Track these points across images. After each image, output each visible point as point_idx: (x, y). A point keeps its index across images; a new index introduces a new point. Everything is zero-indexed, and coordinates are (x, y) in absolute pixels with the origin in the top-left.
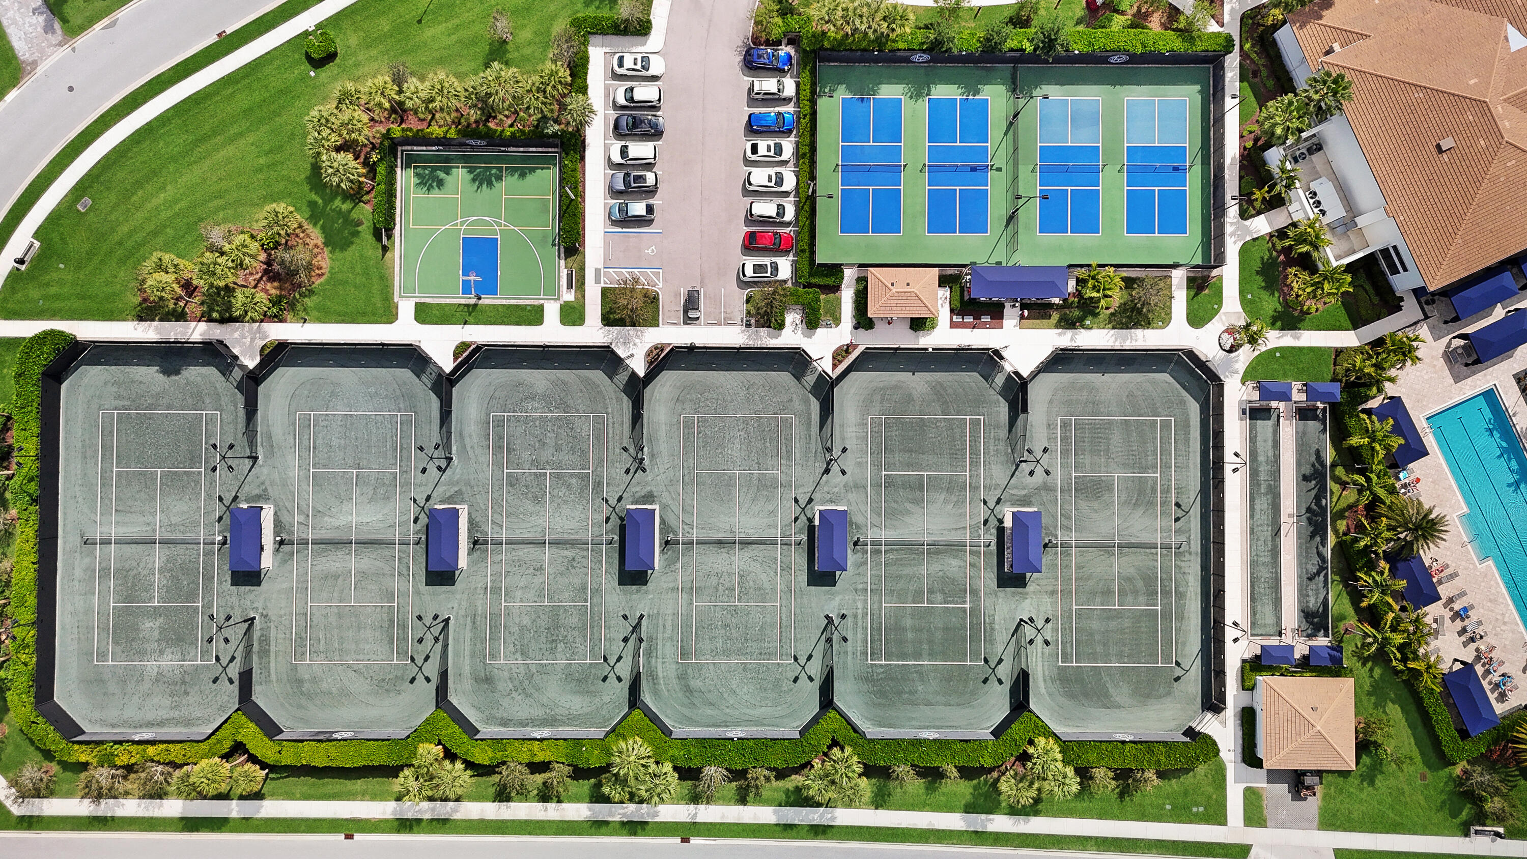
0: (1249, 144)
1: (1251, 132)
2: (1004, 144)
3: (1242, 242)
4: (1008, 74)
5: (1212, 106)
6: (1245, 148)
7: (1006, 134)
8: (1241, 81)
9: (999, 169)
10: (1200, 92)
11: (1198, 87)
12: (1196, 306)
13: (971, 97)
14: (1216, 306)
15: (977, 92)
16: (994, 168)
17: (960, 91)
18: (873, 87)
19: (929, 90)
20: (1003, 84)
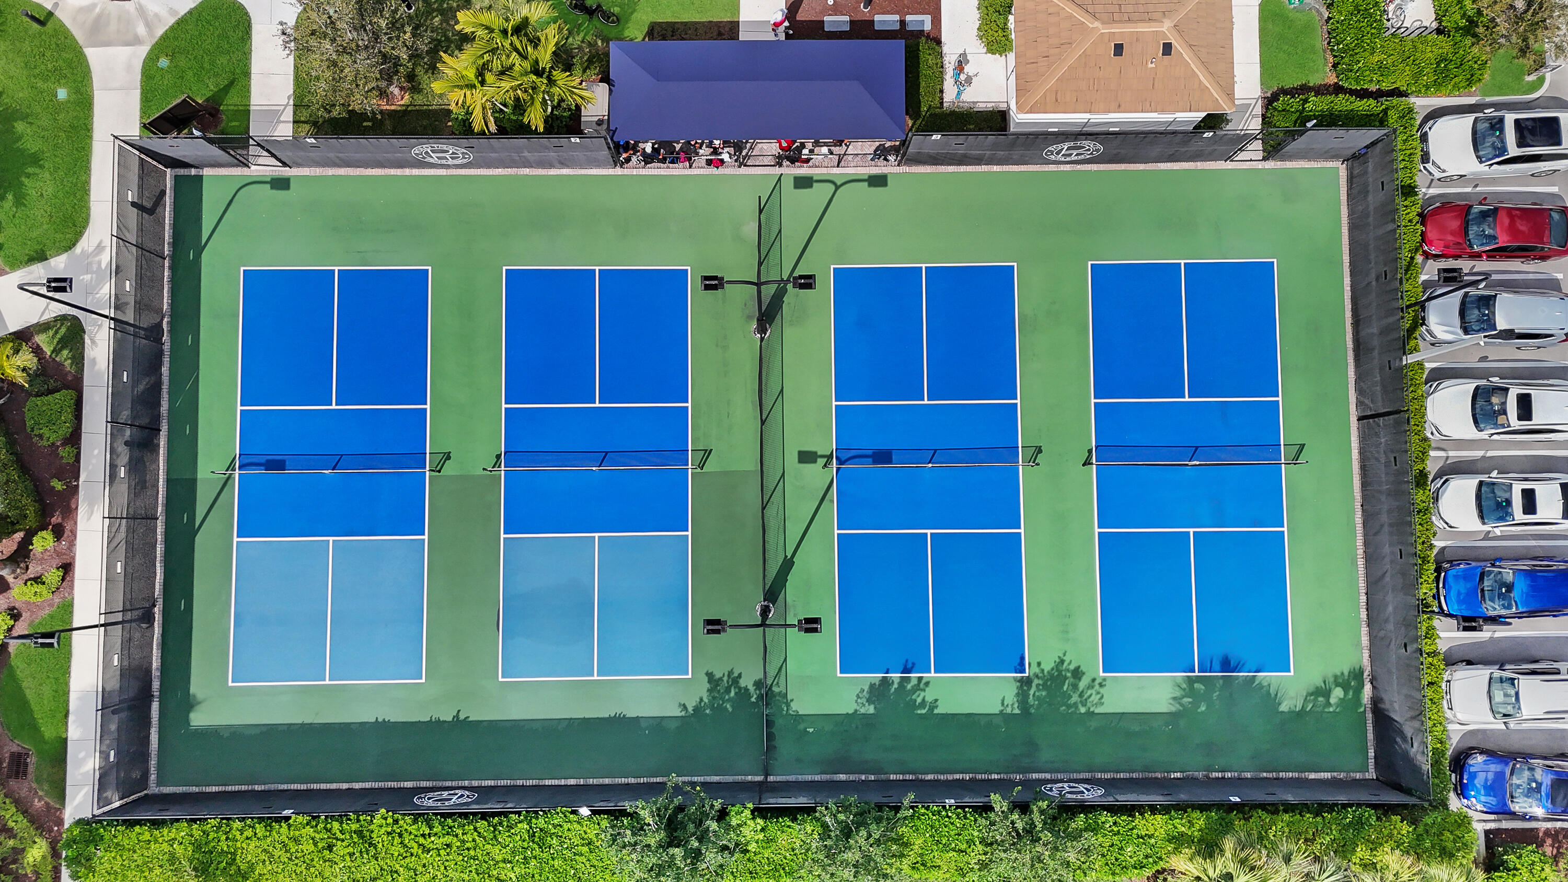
0: (43, 542)
1: (37, 580)
2: (794, 532)
3: (78, 249)
4: (786, 748)
5: (156, 663)
6: (58, 532)
7: (788, 564)
8: (63, 743)
9: (806, 457)
10: (189, 704)
11: (198, 719)
12: (223, 60)
13: (895, 676)
14: (164, 62)
15: (878, 692)
16: (821, 462)
17: (929, 695)
18: (1196, 704)
19: (1022, 696)
20: (799, 718)
